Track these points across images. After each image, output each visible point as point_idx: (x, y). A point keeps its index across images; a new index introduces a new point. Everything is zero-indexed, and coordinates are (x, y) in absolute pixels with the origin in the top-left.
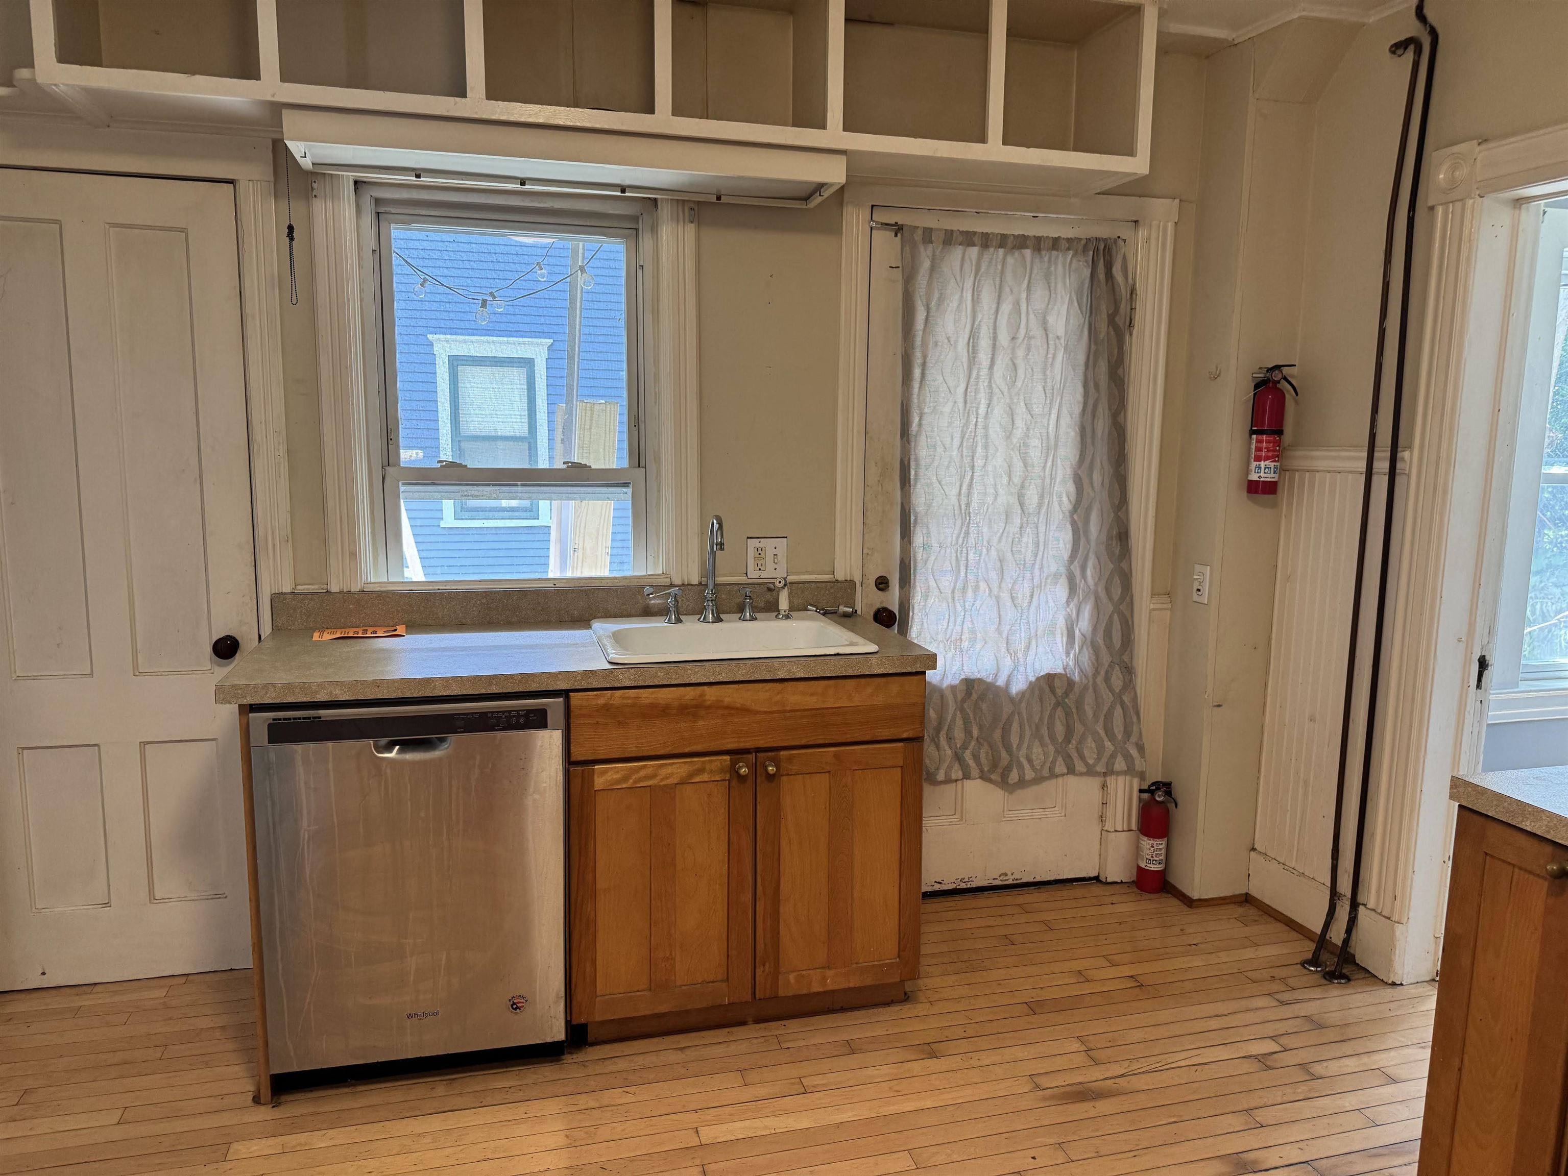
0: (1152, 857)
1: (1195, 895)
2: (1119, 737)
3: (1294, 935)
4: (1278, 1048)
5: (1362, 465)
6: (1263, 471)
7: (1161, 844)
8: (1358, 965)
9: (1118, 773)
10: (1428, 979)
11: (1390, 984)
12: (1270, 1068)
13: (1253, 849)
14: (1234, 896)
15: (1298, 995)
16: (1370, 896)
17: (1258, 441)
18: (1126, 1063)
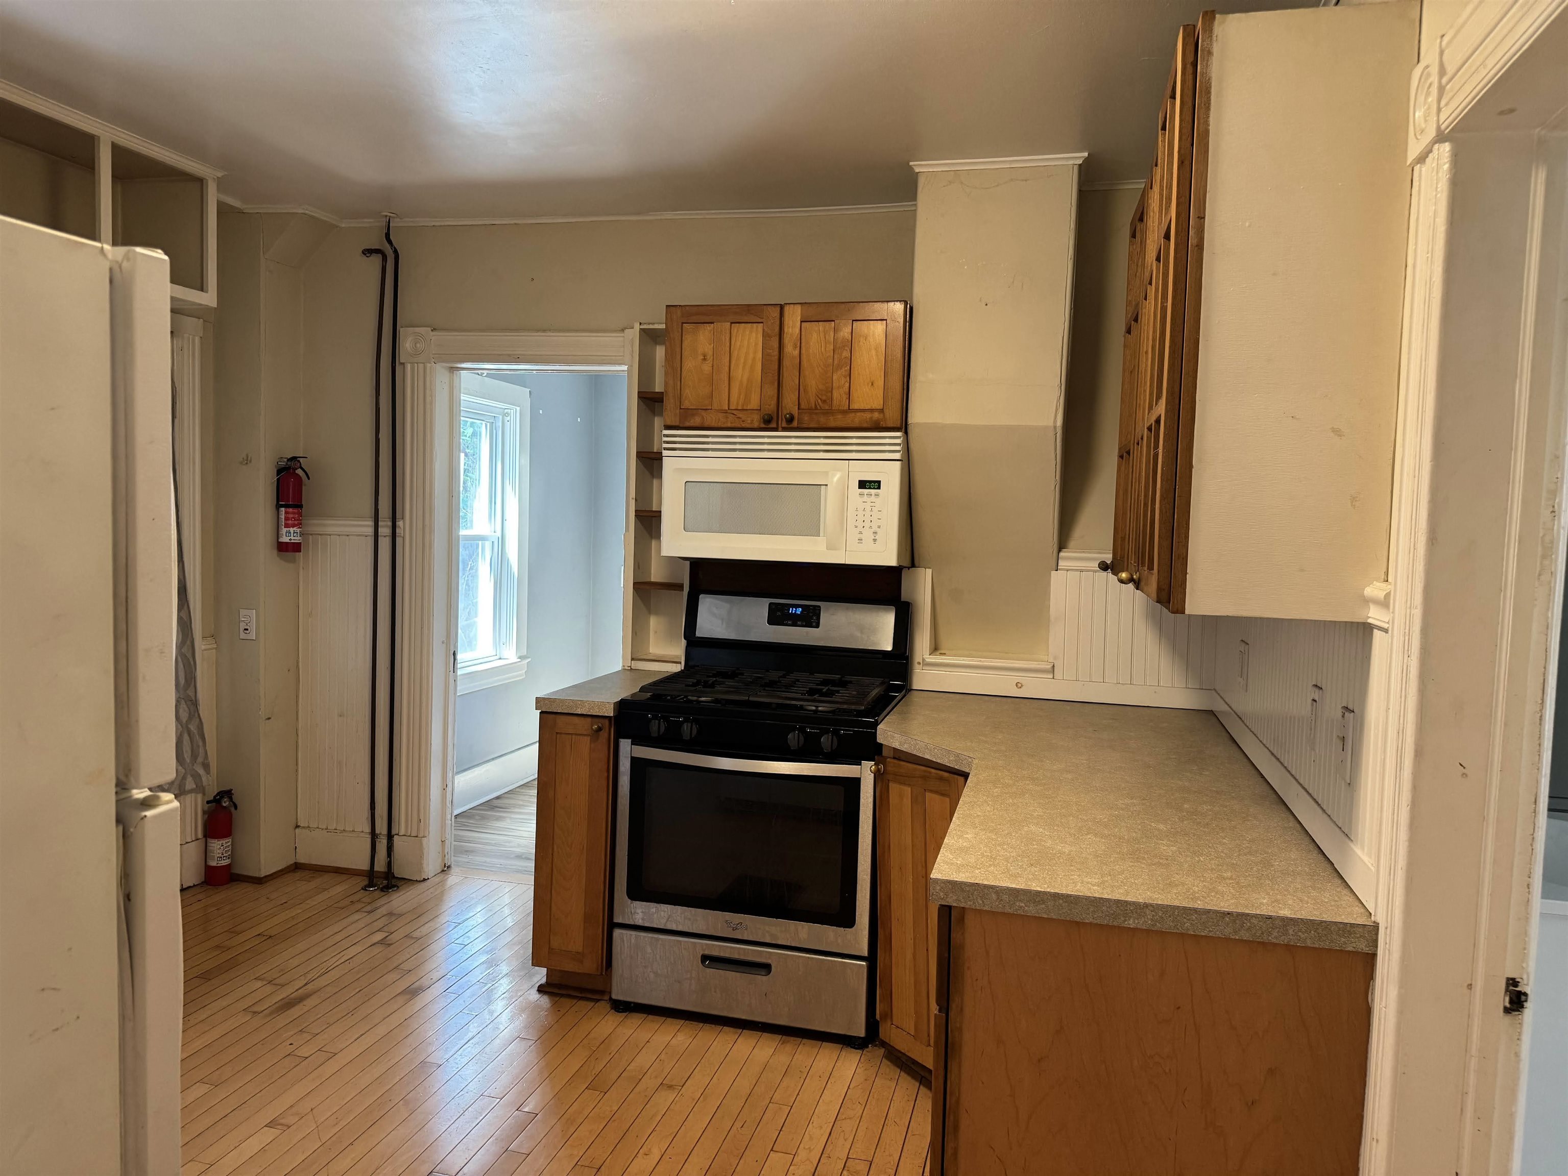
0: (223, 854)
1: (263, 874)
2: (188, 760)
3: (344, 877)
4: (387, 934)
5: (370, 531)
6: (289, 535)
7: (227, 842)
8: (397, 877)
9: (191, 791)
10: (440, 871)
11: (422, 881)
12: (390, 945)
13: (297, 827)
14: (288, 867)
15: (374, 905)
16: (401, 827)
17: (286, 513)
18: (302, 978)
